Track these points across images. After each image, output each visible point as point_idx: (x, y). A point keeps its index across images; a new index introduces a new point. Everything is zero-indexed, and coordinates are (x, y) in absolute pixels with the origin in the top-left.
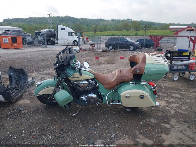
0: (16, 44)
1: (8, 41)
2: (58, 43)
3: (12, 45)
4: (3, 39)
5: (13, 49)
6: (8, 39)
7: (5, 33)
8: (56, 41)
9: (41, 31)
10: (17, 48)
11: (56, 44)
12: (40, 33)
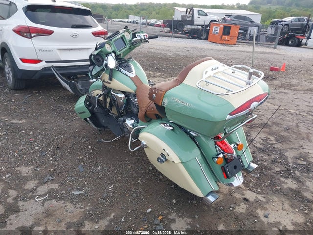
0: (226, 38)
1: (218, 31)
2: (306, 44)
3: (221, 37)
4: (214, 27)
5: (221, 44)
6: (219, 28)
7: (224, 19)
8: (304, 41)
9: (284, 19)
10: (227, 43)
11: (303, 46)
12: (279, 23)
